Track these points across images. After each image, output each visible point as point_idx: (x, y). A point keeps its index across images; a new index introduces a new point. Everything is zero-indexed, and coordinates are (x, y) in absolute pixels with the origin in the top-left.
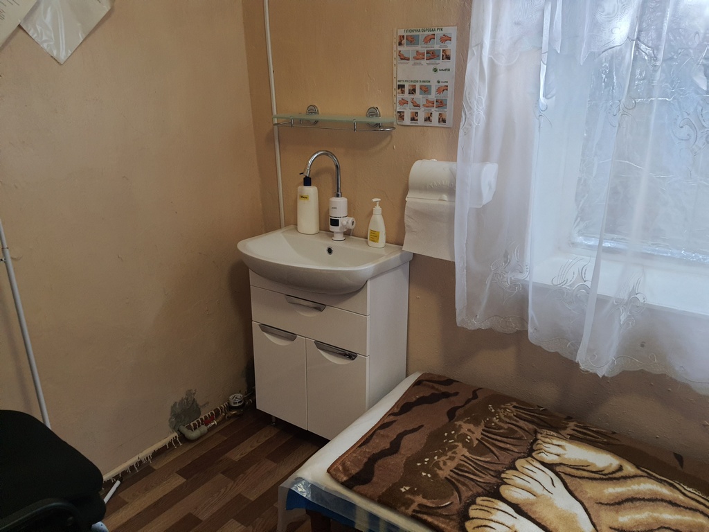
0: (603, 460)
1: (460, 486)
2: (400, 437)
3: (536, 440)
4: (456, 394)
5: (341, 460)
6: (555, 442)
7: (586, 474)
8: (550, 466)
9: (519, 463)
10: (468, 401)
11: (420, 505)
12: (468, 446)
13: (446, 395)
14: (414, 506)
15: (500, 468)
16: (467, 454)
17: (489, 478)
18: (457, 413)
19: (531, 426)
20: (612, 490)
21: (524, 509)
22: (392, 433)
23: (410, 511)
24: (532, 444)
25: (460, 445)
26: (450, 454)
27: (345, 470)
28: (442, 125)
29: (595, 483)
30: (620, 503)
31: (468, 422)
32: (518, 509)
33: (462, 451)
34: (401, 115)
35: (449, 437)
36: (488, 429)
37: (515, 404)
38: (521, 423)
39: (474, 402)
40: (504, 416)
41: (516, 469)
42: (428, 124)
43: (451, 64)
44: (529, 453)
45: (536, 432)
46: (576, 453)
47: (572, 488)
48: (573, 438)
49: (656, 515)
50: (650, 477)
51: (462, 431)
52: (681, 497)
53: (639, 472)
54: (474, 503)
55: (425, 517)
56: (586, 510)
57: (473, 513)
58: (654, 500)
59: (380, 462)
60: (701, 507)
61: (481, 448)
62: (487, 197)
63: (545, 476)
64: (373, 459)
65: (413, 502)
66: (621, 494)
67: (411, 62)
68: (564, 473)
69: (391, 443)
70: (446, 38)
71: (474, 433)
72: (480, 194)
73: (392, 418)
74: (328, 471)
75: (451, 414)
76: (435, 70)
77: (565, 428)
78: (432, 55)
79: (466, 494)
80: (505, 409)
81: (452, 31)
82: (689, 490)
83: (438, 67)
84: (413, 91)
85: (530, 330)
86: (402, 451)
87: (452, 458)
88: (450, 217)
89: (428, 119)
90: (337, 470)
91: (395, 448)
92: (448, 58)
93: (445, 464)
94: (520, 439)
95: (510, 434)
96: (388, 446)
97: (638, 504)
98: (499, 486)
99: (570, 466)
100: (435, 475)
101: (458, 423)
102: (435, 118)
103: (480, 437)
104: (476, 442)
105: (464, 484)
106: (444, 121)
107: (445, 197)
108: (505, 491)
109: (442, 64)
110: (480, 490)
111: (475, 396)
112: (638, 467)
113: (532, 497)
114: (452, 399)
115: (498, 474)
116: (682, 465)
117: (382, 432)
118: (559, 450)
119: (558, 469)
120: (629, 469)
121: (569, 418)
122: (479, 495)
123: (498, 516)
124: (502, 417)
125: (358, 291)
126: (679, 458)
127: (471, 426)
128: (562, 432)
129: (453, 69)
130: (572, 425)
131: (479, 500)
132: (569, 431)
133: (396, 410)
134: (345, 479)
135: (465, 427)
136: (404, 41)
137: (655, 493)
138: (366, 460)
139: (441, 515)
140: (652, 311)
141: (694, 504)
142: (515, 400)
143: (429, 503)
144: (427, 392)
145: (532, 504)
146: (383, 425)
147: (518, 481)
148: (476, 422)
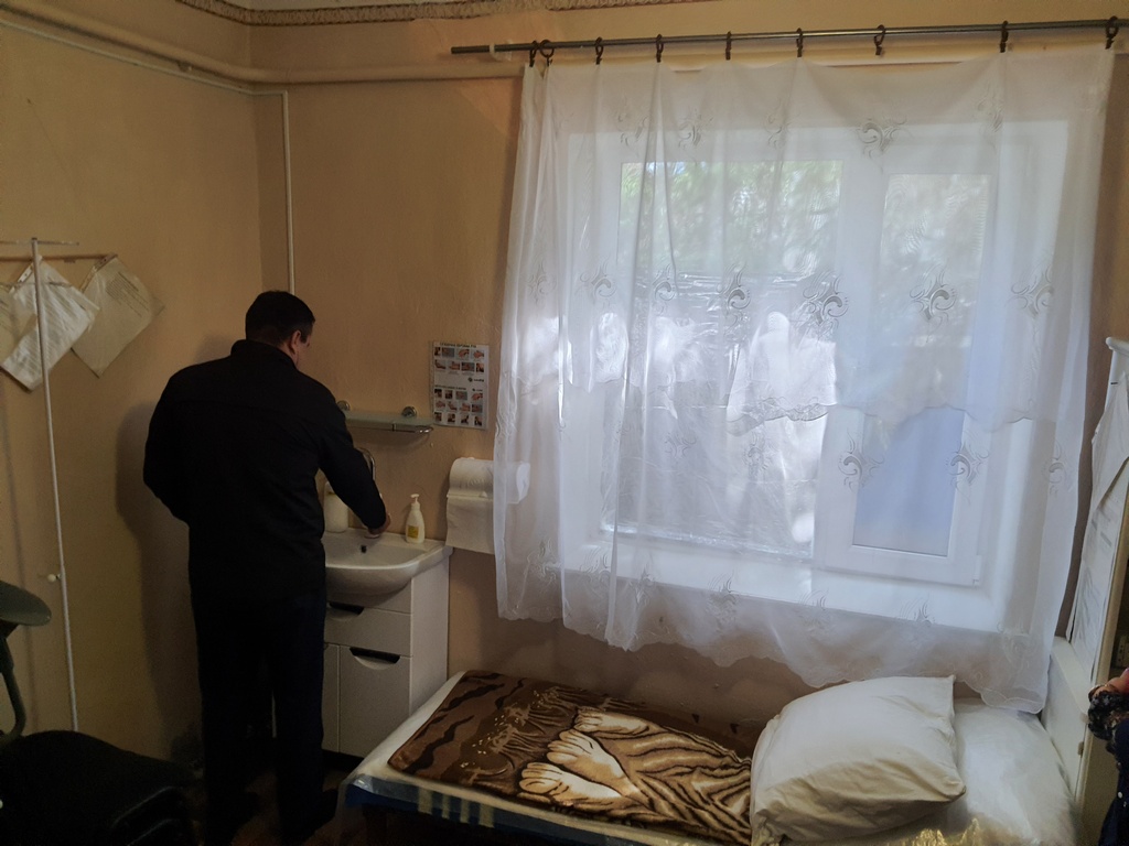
0: (634, 724)
1: (512, 757)
2: (453, 727)
3: (577, 715)
4: (502, 685)
5: (401, 751)
6: (593, 715)
7: (618, 736)
8: (590, 734)
9: (562, 735)
10: (515, 689)
11: (479, 775)
12: (518, 726)
13: (493, 687)
14: (474, 777)
15: (546, 740)
16: (517, 732)
17: (537, 749)
18: (505, 701)
19: (572, 705)
20: (639, 745)
21: (568, 767)
22: (445, 726)
23: (471, 781)
24: (574, 719)
25: (510, 726)
26: (501, 734)
27: (405, 759)
28: (478, 427)
29: (625, 742)
30: (646, 753)
31: (516, 706)
32: (563, 767)
33: (512, 730)
34: (438, 417)
35: (500, 720)
36: (534, 711)
37: (557, 688)
38: (564, 703)
39: (518, 690)
40: (547, 700)
41: (559, 739)
42: (464, 425)
43: (485, 376)
44: (572, 726)
45: (577, 709)
46: (610, 721)
47: (607, 748)
48: (609, 711)
49: (673, 758)
50: (671, 732)
51: (511, 715)
52: (693, 744)
53: (663, 730)
54: (525, 767)
55: (485, 783)
56: (618, 761)
57: (524, 774)
58: (672, 748)
59: (437, 749)
60: (707, 749)
61: (529, 726)
62: (522, 492)
63: (585, 742)
64: (431, 748)
65: (472, 774)
66: (647, 747)
67: (447, 371)
68: (600, 738)
69: (446, 733)
70: (479, 354)
71: (523, 715)
72: (515, 492)
73: (442, 713)
74: (389, 762)
75: (500, 703)
76: (470, 380)
77: (602, 703)
78: (467, 367)
79: (518, 762)
80: (548, 694)
81: (485, 349)
82: (700, 739)
83: (473, 378)
84: (449, 396)
85: (564, 616)
86: (456, 738)
87: (504, 737)
88: (489, 512)
89: (465, 421)
90: (397, 760)
91: (449, 736)
92: (482, 370)
93: (497, 742)
94: (563, 716)
95: (554, 713)
96: (443, 736)
97: (659, 752)
98: (546, 754)
99: (606, 732)
100: (489, 752)
101: (506, 709)
102: (472, 420)
103: (527, 718)
104: (524, 723)
105: (516, 755)
106: (480, 424)
107: (485, 494)
108: (551, 756)
109: (476, 375)
110: (530, 758)
111: (520, 684)
112: (661, 726)
113: (573, 758)
114: (499, 690)
115: (545, 745)
116: (697, 721)
117: (435, 725)
118: (596, 721)
119: (595, 735)
120: (654, 728)
121: (606, 695)
122: (529, 762)
123: (547, 774)
124: (547, 699)
125: (401, 589)
126: (696, 717)
127: (519, 710)
128: (601, 707)
129: (487, 381)
130: (608, 700)
131: (530, 765)
132: (605, 705)
133: (446, 706)
134: (406, 766)
135: (513, 712)
136: (440, 352)
137: (674, 743)
138: (423, 749)
139: (498, 780)
140: (661, 589)
141: (703, 747)
142: (557, 685)
143: (487, 773)
144: (473, 687)
145: (574, 763)
146: (434, 720)
147: (562, 748)
148: (523, 707)
